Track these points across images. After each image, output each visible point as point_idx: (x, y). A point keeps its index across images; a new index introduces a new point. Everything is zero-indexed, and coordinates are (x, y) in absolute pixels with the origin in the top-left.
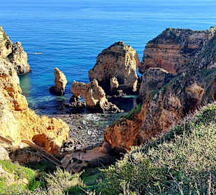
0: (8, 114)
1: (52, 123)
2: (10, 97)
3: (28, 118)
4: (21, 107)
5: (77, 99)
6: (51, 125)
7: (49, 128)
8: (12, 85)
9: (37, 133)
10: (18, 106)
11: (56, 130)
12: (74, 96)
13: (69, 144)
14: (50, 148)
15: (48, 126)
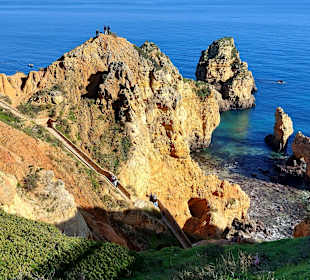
0: (139, 158)
1: (222, 187)
2: (166, 137)
3: (186, 170)
4: (179, 154)
5: (299, 162)
6: (219, 189)
7: (215, 194)
8: (171, 121)
9: (195, 195)
10: (175, 151)
11: (225, 200)
12: (293, 157)
13: (246, 226)
14: (205, 223)
15: (214, 190)
